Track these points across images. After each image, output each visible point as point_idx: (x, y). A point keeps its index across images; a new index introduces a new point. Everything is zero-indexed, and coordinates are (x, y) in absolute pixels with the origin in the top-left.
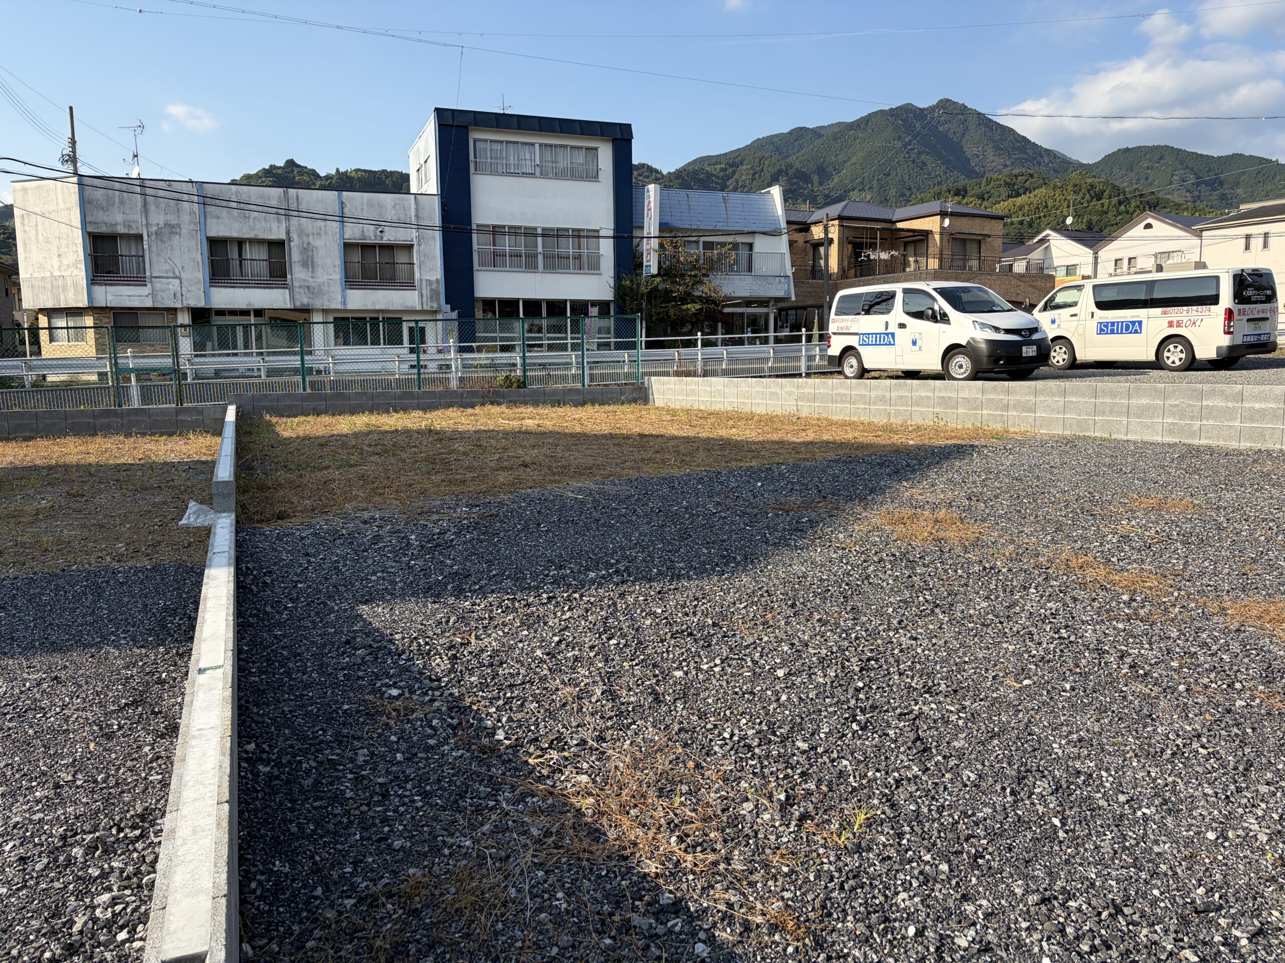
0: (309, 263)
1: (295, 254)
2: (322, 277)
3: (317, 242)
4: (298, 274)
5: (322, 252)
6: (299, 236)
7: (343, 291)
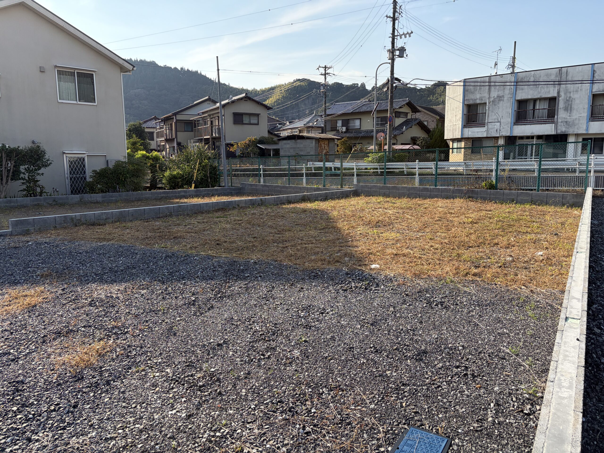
0: (568, 108)
1: (561, 104)
2: (575, 115)
3: (574, 96)
4: (562, 115)
5: (577, 101)
6: (565, 94)
7: (587, 123)
